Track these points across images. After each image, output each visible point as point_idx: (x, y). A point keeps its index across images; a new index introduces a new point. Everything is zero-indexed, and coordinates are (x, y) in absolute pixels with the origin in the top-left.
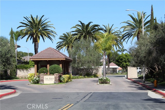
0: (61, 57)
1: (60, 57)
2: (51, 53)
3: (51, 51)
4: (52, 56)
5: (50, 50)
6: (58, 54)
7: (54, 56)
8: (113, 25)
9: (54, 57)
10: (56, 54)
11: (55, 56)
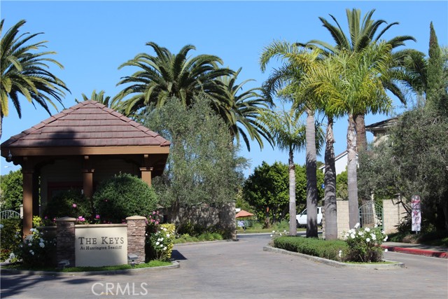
0: (147, 141)
1: (143, 141)
2: (98, 122)
3: (99, 116)
4: (104, 135)
5: (90, 111)
6: (133, 128)
7: (114, 134)
8: (241, 68)
9: (114, 142)
10: (125, 128)
11: (121, 134)
